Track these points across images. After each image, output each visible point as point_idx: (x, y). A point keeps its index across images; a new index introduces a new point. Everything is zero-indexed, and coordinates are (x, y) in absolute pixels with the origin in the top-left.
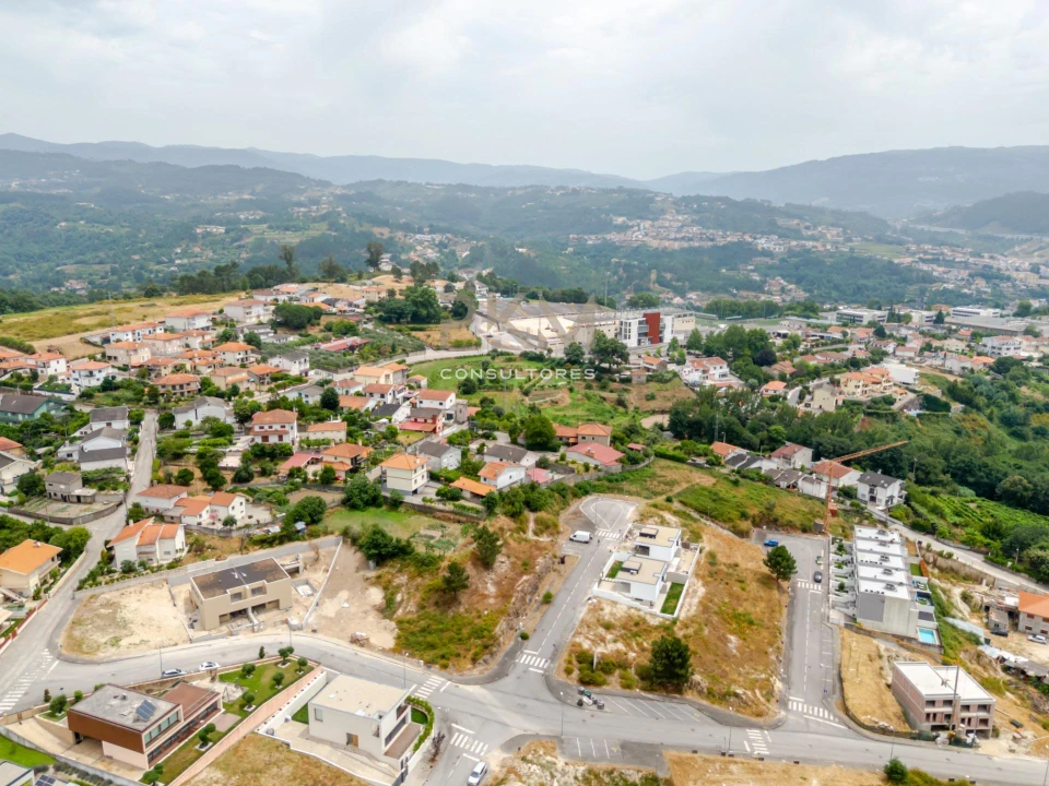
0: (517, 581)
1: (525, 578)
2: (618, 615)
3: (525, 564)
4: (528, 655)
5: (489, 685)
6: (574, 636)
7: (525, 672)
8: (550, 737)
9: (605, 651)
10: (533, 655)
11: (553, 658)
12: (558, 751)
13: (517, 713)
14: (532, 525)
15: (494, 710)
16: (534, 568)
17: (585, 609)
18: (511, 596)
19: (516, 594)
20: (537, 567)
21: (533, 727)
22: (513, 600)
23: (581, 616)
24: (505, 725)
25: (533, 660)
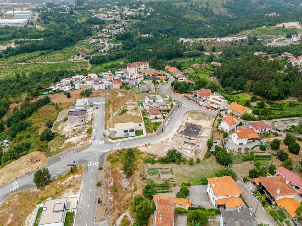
0: (114, 180)
1: (112, 184)
2: (65, 193)
3: (116, 191)
4: (96, 165)
5: (103, 153)
6: (82, 176)
7: (95, 160)
8: (80, 151)
9: (69, 178)
10: (94, 165)
11: (87, 167)
12: (77, 149)
13: (91, 151)
14: (130, 218)
15: (97, 149)
16: (111, 192)
17: (81, 188)
18: (112, 173)
19: (110, 175)
20: (110, 193)
21: (86, 151)
22: (110, 173)
23: (82, 184)
24: (93, 148)
25: (94, 164)
